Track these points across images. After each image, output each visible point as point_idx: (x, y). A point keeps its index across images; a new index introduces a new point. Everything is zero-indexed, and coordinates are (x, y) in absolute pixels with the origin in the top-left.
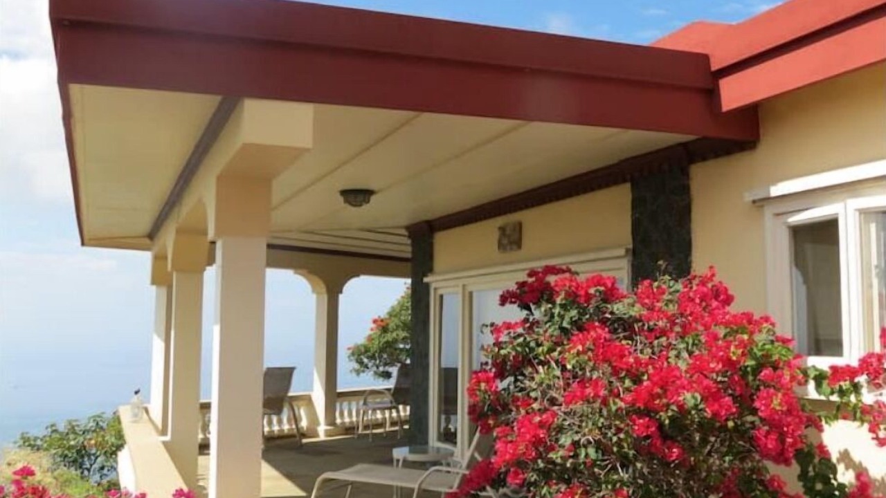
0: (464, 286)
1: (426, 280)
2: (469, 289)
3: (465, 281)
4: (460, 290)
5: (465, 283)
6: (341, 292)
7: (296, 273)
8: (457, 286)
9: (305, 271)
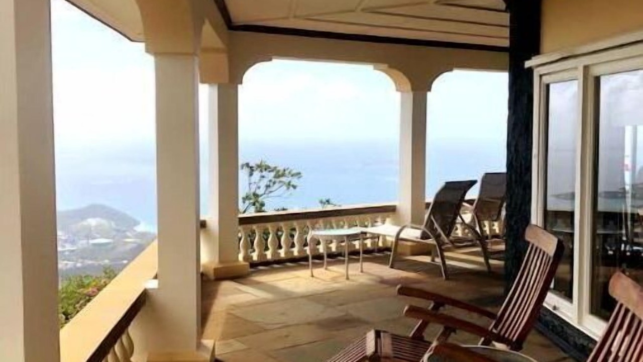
0: (586, 68)
1: (528, 64)
2: (596, 71)
3: (586, 60)
4: (580, 74)
5: (587, 63)
6: (430, 90)
7: (375, 68)
8: (576, 68)
9: (385, 66)
